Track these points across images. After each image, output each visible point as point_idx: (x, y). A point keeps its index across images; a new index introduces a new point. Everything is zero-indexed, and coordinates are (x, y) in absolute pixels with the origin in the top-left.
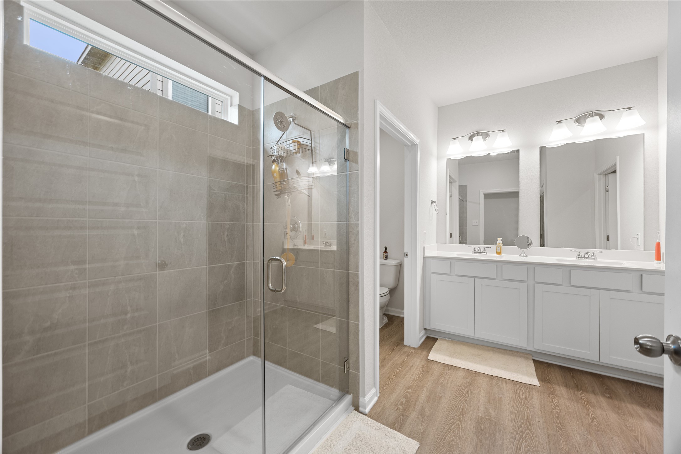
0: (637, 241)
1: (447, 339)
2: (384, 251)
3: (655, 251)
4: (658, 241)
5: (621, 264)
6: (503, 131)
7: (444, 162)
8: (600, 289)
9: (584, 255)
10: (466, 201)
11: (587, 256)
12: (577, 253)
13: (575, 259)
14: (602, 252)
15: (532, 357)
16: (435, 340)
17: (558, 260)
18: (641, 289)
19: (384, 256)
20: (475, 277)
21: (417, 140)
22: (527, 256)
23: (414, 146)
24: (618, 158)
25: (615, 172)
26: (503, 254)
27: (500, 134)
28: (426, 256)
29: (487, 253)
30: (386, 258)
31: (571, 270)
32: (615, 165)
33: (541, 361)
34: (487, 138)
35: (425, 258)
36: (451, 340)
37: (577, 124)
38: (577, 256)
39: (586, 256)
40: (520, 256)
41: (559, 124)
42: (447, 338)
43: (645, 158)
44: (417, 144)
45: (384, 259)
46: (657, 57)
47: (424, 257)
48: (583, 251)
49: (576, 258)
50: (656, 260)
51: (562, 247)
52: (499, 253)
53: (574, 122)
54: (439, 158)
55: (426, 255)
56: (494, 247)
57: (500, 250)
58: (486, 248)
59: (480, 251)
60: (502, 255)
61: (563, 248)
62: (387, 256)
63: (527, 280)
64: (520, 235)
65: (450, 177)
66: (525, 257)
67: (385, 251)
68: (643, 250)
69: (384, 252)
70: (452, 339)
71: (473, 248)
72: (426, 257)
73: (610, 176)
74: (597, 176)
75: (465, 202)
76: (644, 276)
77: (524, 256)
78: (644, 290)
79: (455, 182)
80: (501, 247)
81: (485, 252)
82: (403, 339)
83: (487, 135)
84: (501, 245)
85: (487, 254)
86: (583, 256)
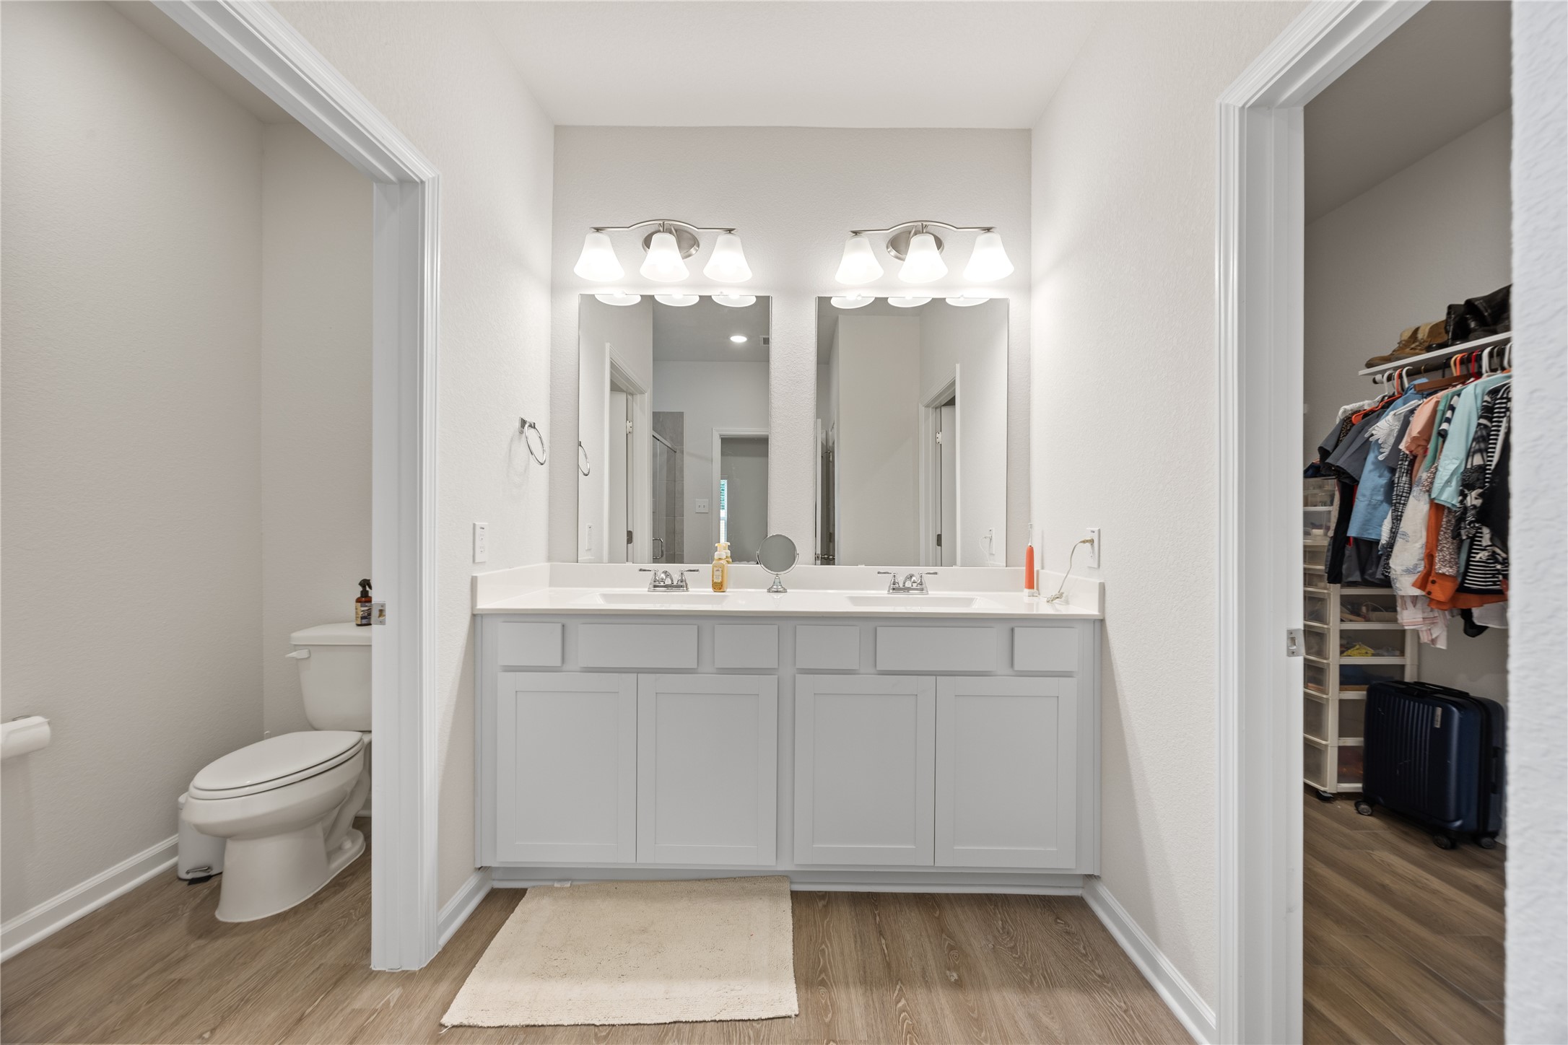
0: (990, 545)
1: (557, 885)
2: (359, 595)
3: (1024, 568)
4: (1029, 544)
5: (970, 601)
6: (730, 233)
7: (572, 305)
8: (936, 674)
9: (904, 583)
10: (682, 452)
11: (910, 586)
12: (889, 578)
13: (886, 592)
14: (936, 573)
15: (791, 883)
16: (516, 896)
17: (853, 600)
18: (1012, 664)
19: (357, 613)
20: (638, 671)
21: (417, 165)
22: (785, 591)
23: (408, 186)
24: (958, 366)
25: (951, 402)
26: (730, 588)
27: (723, 237)
28: (482, 610)
29: (689, 586)
30: (364, 621)
31: (878, 628)
32: (953, 383)
33: (810, 892)
34: (693, 251)
35: (479, 619)
36: (568, 885)
37: (893, 253)
38: (890, 587)
39: (908, 584)
40: (769, 591)
41: (857, 239)
42: (559, 880)
43: (1010, 356)
44: (422, 182)
45: (358, 625)
46: (1029, 130)
47: (474, 616)
48: (901, 572)
49: (889, 591)
50: (1026, 588)
51: (862, 564)
52: (718, 587)
53: (887, 248)
54: (556, 288)
55: (484, 604)
56: (706, 568)
57: (722, 577)
58: (685, 573)
59: (668, 582)
60: (728, 590)
61: (863, 566)
62: (370, 614)
63: (776, 667)
64: (772, 533)
65: (613, 366)
66: (781, 595)
67: (362, 596)
68: (1005, 565)
69: (358, 601)
70: (573, 880)
71: (652, 573)
72: (482, 616)
73: (944, 410)
74: (922, 409)
75: (678, 454)
76: (1017, 631)
77: (780, 592)
78: (1017, 667)
79: (642, 393)
80: (722, 567)
81: (681, 585)
82: (365, 948)
83: (695, 242)
84: (723, 562)
85: (690, 590)
86: (901, 586)
